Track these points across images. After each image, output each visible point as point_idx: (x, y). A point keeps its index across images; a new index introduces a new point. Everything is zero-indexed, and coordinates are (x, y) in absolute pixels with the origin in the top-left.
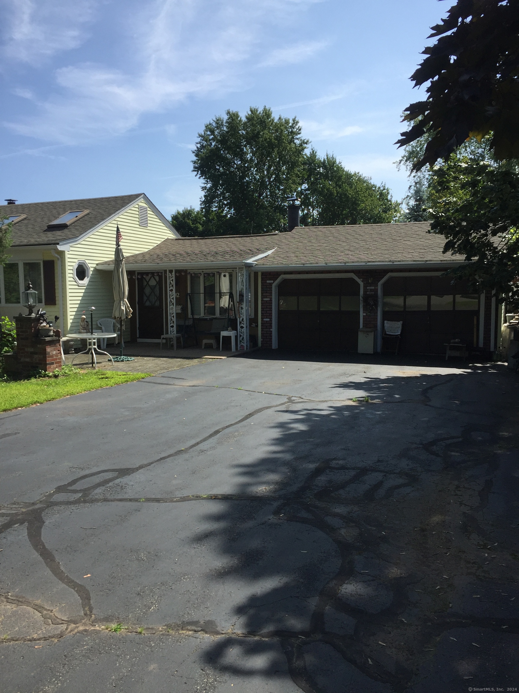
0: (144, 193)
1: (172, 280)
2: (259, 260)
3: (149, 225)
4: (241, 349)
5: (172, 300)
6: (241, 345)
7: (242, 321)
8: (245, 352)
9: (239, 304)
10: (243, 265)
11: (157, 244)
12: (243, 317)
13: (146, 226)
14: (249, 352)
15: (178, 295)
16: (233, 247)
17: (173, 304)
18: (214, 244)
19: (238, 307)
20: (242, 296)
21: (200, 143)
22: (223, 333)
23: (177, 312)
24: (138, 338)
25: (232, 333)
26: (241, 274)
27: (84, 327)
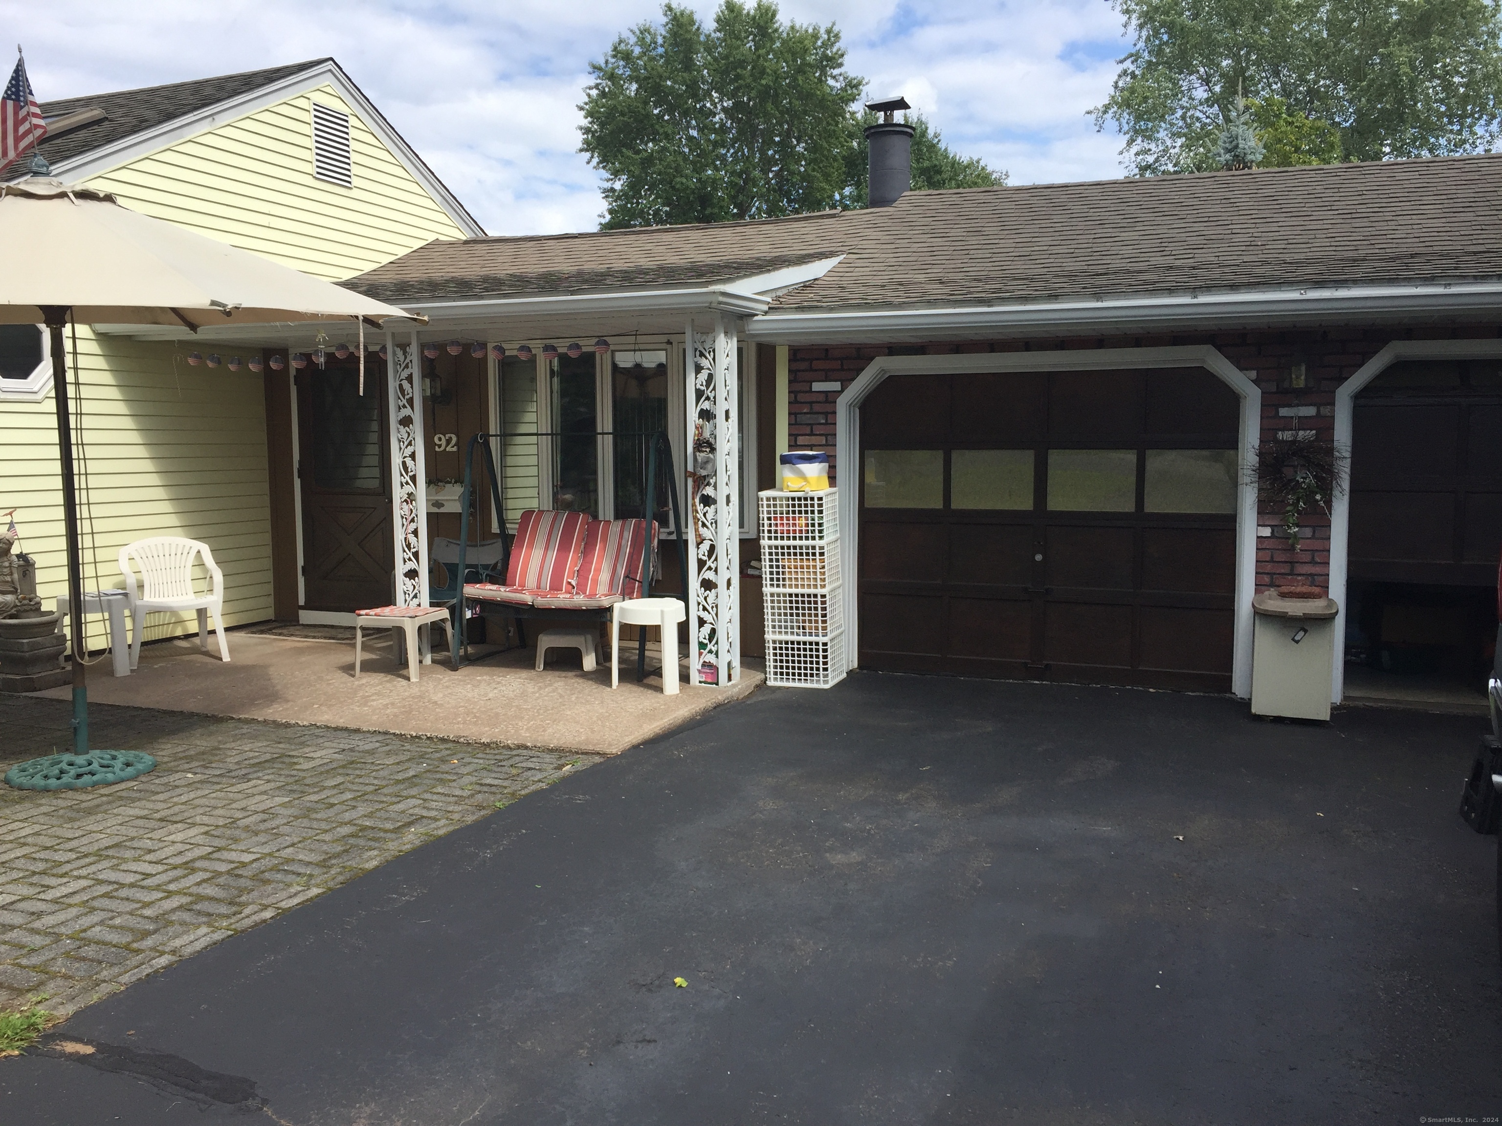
0: (331, 59)
1: (410, 379)
2: (780, 293)
3: (355, 181)
4: (703, 680)
5: (409, 461)
6: (706, 665)
7: (710, 557)
8: (720, 697)
9: (694, 482)
10: (711, 303)
11: (392, 258)
12: (711, 540)
13: (346, 183)
14: (741, 697)
15: (440, 439)
16: (672, 260)
17: (413, 479)
18: (601, 253)
19: (693, 493)
20: (708, 450)
21: (597, 86)
22: (622, 610)
23: (435, 510)
24: (302, 608)
25: (665, 609)
26: (704, 351)
27: (8, 578)
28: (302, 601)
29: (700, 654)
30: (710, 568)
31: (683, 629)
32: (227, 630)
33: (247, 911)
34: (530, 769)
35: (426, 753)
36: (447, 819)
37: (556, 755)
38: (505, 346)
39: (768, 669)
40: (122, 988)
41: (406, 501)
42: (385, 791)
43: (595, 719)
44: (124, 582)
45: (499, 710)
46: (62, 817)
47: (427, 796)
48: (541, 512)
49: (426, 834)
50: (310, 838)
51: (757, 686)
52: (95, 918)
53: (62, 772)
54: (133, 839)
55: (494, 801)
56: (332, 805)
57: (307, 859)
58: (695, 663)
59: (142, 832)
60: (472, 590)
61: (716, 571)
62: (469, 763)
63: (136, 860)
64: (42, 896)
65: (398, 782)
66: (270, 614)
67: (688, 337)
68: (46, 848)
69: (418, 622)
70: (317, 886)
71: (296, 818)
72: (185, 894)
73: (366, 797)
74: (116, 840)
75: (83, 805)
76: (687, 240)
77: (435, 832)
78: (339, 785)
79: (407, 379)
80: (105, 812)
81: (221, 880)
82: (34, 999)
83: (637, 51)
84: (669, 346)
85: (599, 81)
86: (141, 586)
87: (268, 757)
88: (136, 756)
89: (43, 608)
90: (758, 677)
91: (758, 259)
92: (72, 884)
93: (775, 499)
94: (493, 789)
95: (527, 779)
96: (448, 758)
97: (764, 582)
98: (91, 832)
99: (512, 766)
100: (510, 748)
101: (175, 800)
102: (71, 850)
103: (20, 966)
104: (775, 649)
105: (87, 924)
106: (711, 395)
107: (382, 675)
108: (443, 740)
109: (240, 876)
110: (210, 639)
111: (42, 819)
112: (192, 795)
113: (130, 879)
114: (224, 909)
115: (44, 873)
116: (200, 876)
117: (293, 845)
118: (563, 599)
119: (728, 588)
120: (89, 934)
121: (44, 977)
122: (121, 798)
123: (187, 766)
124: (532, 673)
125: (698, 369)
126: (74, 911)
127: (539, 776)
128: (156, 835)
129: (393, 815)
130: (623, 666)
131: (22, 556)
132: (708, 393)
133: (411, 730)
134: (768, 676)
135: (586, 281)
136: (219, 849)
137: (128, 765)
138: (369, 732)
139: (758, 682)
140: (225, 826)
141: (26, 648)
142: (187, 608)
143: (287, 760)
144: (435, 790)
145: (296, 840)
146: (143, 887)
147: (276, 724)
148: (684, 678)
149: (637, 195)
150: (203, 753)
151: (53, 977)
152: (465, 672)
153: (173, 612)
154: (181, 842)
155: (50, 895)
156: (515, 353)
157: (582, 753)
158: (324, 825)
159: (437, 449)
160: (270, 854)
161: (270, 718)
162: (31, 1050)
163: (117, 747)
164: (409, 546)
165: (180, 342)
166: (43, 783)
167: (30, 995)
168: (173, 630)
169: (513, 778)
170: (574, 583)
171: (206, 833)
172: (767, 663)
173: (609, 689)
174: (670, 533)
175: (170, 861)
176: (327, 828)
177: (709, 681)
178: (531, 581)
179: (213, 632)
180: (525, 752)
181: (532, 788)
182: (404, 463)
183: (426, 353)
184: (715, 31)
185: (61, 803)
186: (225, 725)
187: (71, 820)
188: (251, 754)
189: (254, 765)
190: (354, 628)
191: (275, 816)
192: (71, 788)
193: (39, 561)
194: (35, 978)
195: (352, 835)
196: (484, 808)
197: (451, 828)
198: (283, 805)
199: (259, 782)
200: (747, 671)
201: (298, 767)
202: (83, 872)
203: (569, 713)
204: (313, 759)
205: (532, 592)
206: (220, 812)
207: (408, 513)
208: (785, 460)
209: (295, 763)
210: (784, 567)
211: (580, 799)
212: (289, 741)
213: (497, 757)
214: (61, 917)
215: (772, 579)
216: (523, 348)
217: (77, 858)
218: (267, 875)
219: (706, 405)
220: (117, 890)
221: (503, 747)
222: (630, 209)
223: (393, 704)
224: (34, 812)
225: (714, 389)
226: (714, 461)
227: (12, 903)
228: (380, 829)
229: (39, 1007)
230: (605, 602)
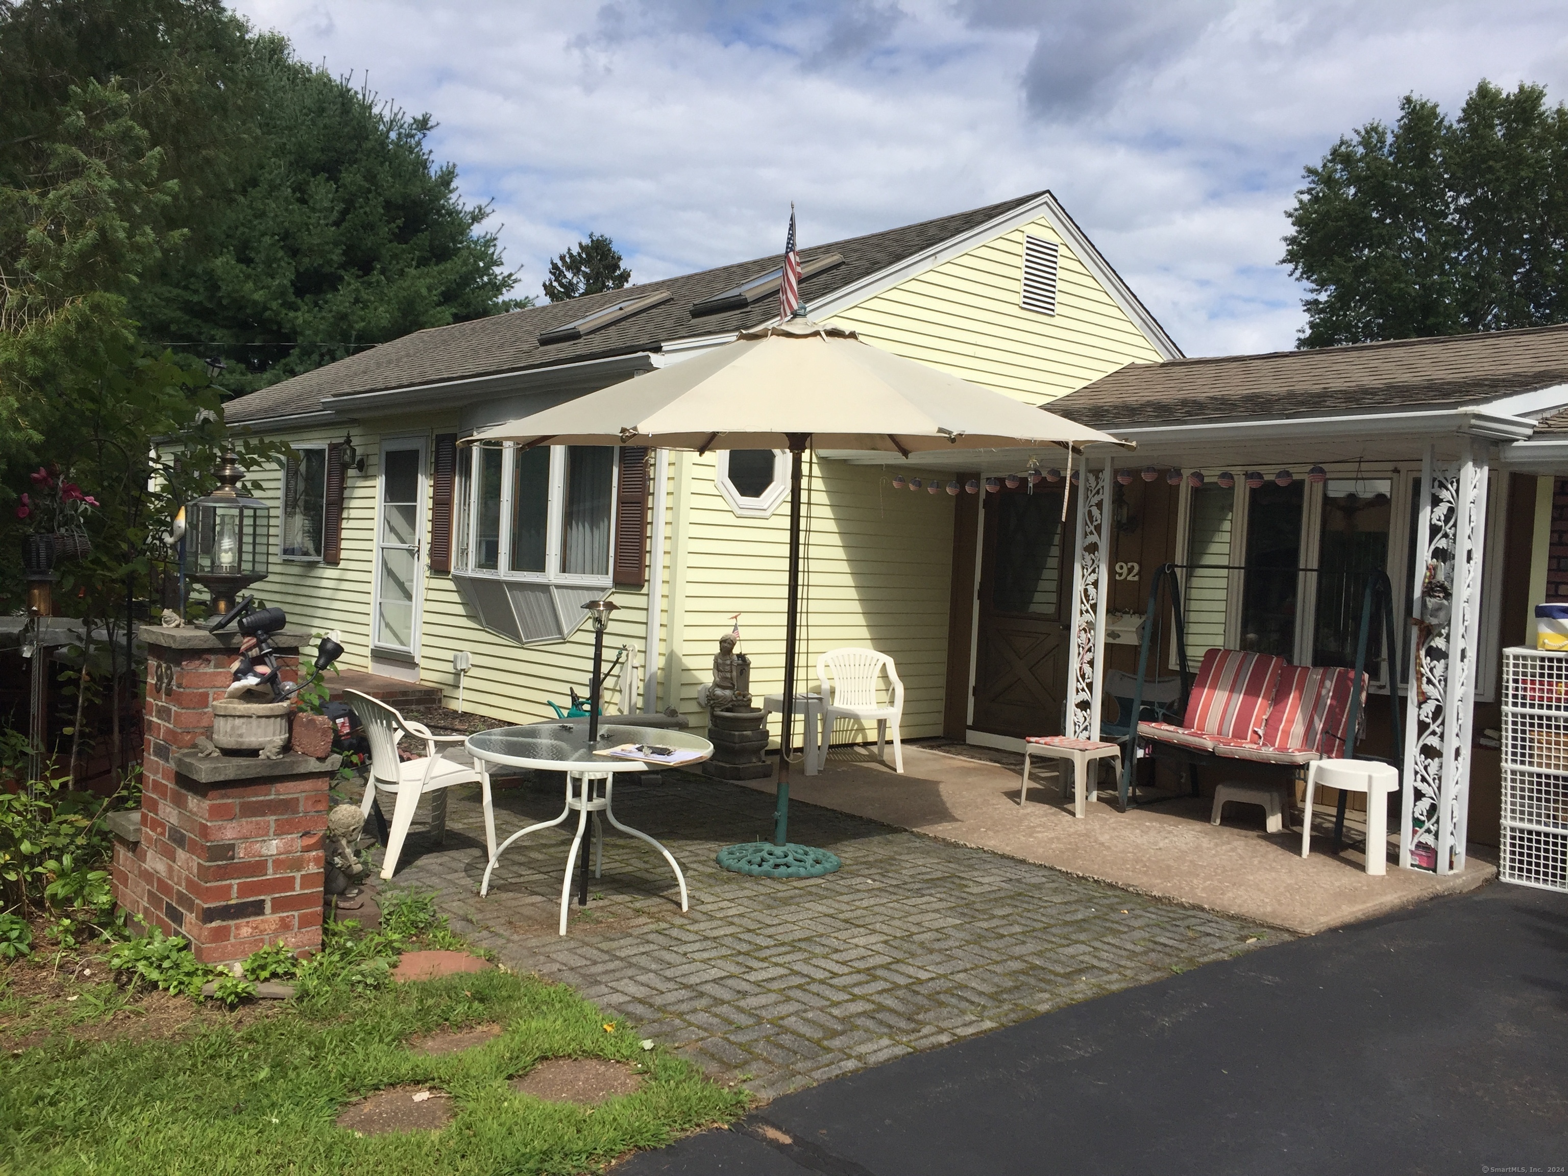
0: (1048, 192)
1: (1099, 505)
2: (1547, 415)
3: (1058, 309)
4: (1417, 863)
5: (1091, 589)
6: (1420, 845)
7: (1434, 719)
8: (1438, 887)
9: (1421, 630)
10: (1460, 427)
11: (1086, 383)
12: (1437, 700)
13: (1049, 311)
14: (1465, 890)
15: (1121, 568)
16: (1404, 377)
17: (1094, 607)
18: (1316, 372)
19: (1418, 644)
20: (1441, 595)
21: (1309, 191)
22: (1320, 769)
23: (1111, 641)
24: (970, 728)
25: (1374, 775)
26: (1444, 481)
27: (728, 675)
28: (970, 722)
29: (1415, 832)
30: (1434, 733)
31: (1395, 801)
32: (903, 741)
33: (926, 1030)
34: (1209, 935)
35: (1095, 897)
36: (1120, 973)
37: (1237, 924)
38: (1204, 472)
39: (1502, 862)
40: (815, 1084)
41: (1084, 629)
42: (1053, 930)
43: (1282, 890)
44: (820, 686)
45: (1171, 863)
46: (762, 902)
47: (1097, 944)
48: (1227, 652)
49: (1099, 986)
50: (982, 967)
51: (1487, 880)
52: (792, 1007)
53: (763, 860)
54: (821, 936)
55: (1170, 964)
56: (1003, 936)
57: (980, 988)
58: (1407, 841)
59: (829, 930)
60: (1146, 729)
61: (1442, 737)
62: (1141, 916)
63: (825, 957)
64: (746, 976)
65: (1066, 923)
66: (939, 731)
67: (1426, 466)
68: (749, 931)
69: (1089, 756)
70: (991, 1019)
71: (968, 942)
72: (868, 1000)
73: (1035, 934)
74: (808, 933)
75: (779, 895)
76: (1422, 356)
77: (1107, 986)
78: (1008, 915)
79: (1097, 505)
80: (798, 904)
81: (900, 993)
82: (741, 1077)
83: (1361, 150)
84: (1395, 475)
85: (1313, 186)
86: (832, 692)
87: (939, 874)
88: (824, 855)
89: (753, 705)
90: (1489, 870)
91: (1515, 375)
92: (771, 970)
93: (1525, 658)
94: (1168, 950)
95: (1206, 946)
96: (1119, 907)
97: (1503, 756)
98: (787, 922)
99: (1188, 927)
100: (1184, 907)
101: (857, 903)
102: (770, 937)
103: (727, 1039)
104: (1513, 838)
105: (784, 1013)
106: (1451, 532)
107: (1047, 806)
108: (1111, 886)
109: (917, 993)
110: (887, 749)
111: (746, 902)
112: (872, 902)
113: (820, 975)
114: (903, 1024)
115: (747, 954)
116: (880, 985)
117: (965, 971)
118: (1248, 749)
119: (1456, 759)
120: (785, 1022)
121: (748, 1057)
122: (810, 893)
123: (867, 872)
124: (1207, 826)
125: (1436, 501)
126: (773, 997)
127: (1219, 945)
128: (843, 935)
129: (1063, 958)
130: (1314, 833)
131: (741, 656)
132: (1447, 529)
133: (1077, 869)
134: (1501, 869)
135: (1302, 403)
136: (898, 961)
137: (817, 862)
138: (1034, 864)
139: (1489, 876)
140: (902, 938)
141: (736, 740)
142: (869, 717)
143: (957, 881)
144: (1105, 940)
145: (968, 966)
146: (831, 986)
147: (947, 844)
148: (1393, 857)
149: (1345, 306)
150: (881, 861)
151: (757, 1057)
152: (1132, 815)
153: (856, 718)
154: (864, 947)
155: (753, 977)
156: (1215, 479)
157: (1269, 927)
158: (994, 956)
159: (1117, 577)
160: (945, 976)
161: (939, 835)
162: (737, 1127)
163: (808, 843)
164: (1083, 676)
165: (888, 466)
166: (747, 867)
167: (737, 1072)
168: (855, 737)
169: (1191, 941)
170: (1261, 732)
171: (886, 942)
172: (1502, 854)
173: (1298, 858)
174: (1383, 687)
175: (855, 964)
176: (999, 959)
177: (1425, 865)
178: (1212, 724)
179: (890, 742)
180: (1201, 914)
181: (1212, 957)
182: (1086, 591)
183: (1119, 479)
184: (1459, 121)
185: (762, 890)
186: (899, 836)
187: (769, 907)
188: (924, 870)
189: (927, 881)
190: (1023, 755)
191: (948, 937)
192: (769, 876)
193: (754, 661)
194: (742, 1056)
195: (1023, 972)
196: (1159, 969)
197: (1124, 985)
198: (955, 927)
199: (932, 899)
200: (1473, 860)
201: (967, 890)
202: (780, 960)
203: (1251, 878)
204: (982, 884)
205: (1213, 738)
206: (897, 923)
207: (1085, 641)
208: (1542, 613)
209: (966, 886)
210: (1532, 740)
211: (1268, 979)
212: (958, 861)
213: (1171, 915)
214: (763, 1000)
215: (1514, 754)
216: (1224, 475)
217: (775, 945)
218: (942, 997)
219: (1442, 543)
220: (809, 984)
221: (1177, 904)
222: (1335, 322)
223: (1058, 839)
224: (741, 894)
225: (1455, 525)
226: (1449, 609)
227: (722, 978)
228: (1050, 971)
229: (745, 1086)
230: (1300, 758)
